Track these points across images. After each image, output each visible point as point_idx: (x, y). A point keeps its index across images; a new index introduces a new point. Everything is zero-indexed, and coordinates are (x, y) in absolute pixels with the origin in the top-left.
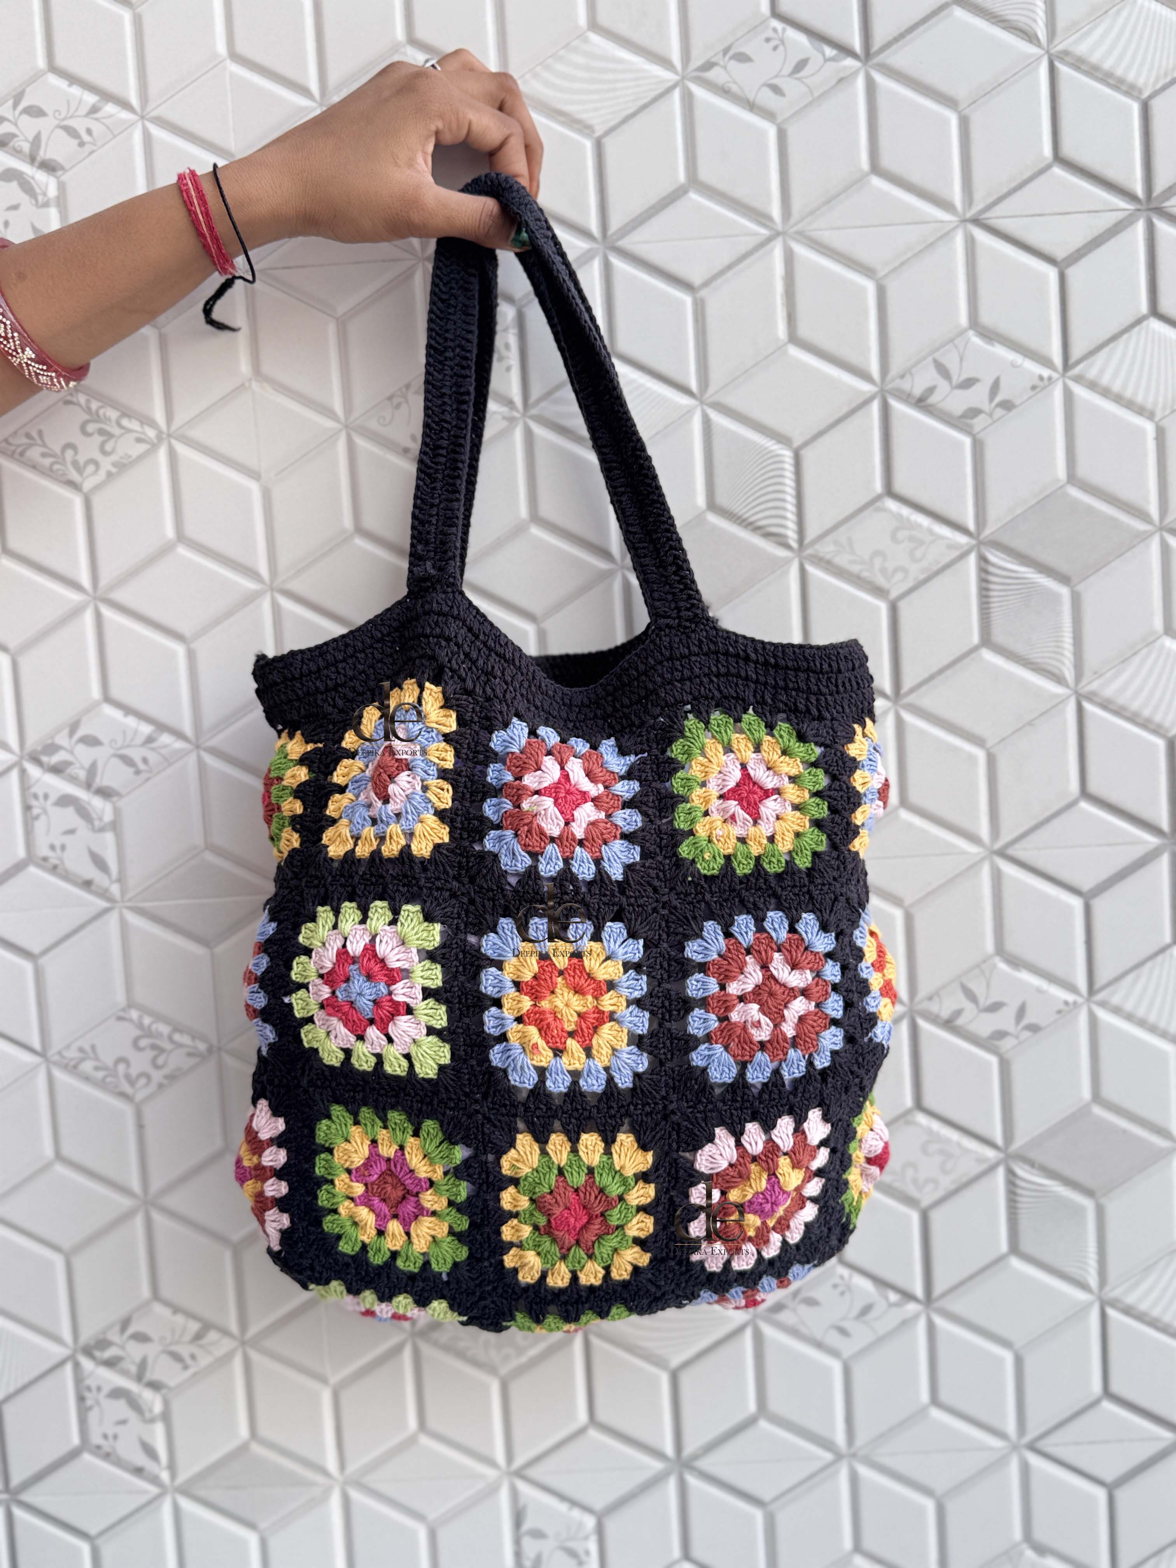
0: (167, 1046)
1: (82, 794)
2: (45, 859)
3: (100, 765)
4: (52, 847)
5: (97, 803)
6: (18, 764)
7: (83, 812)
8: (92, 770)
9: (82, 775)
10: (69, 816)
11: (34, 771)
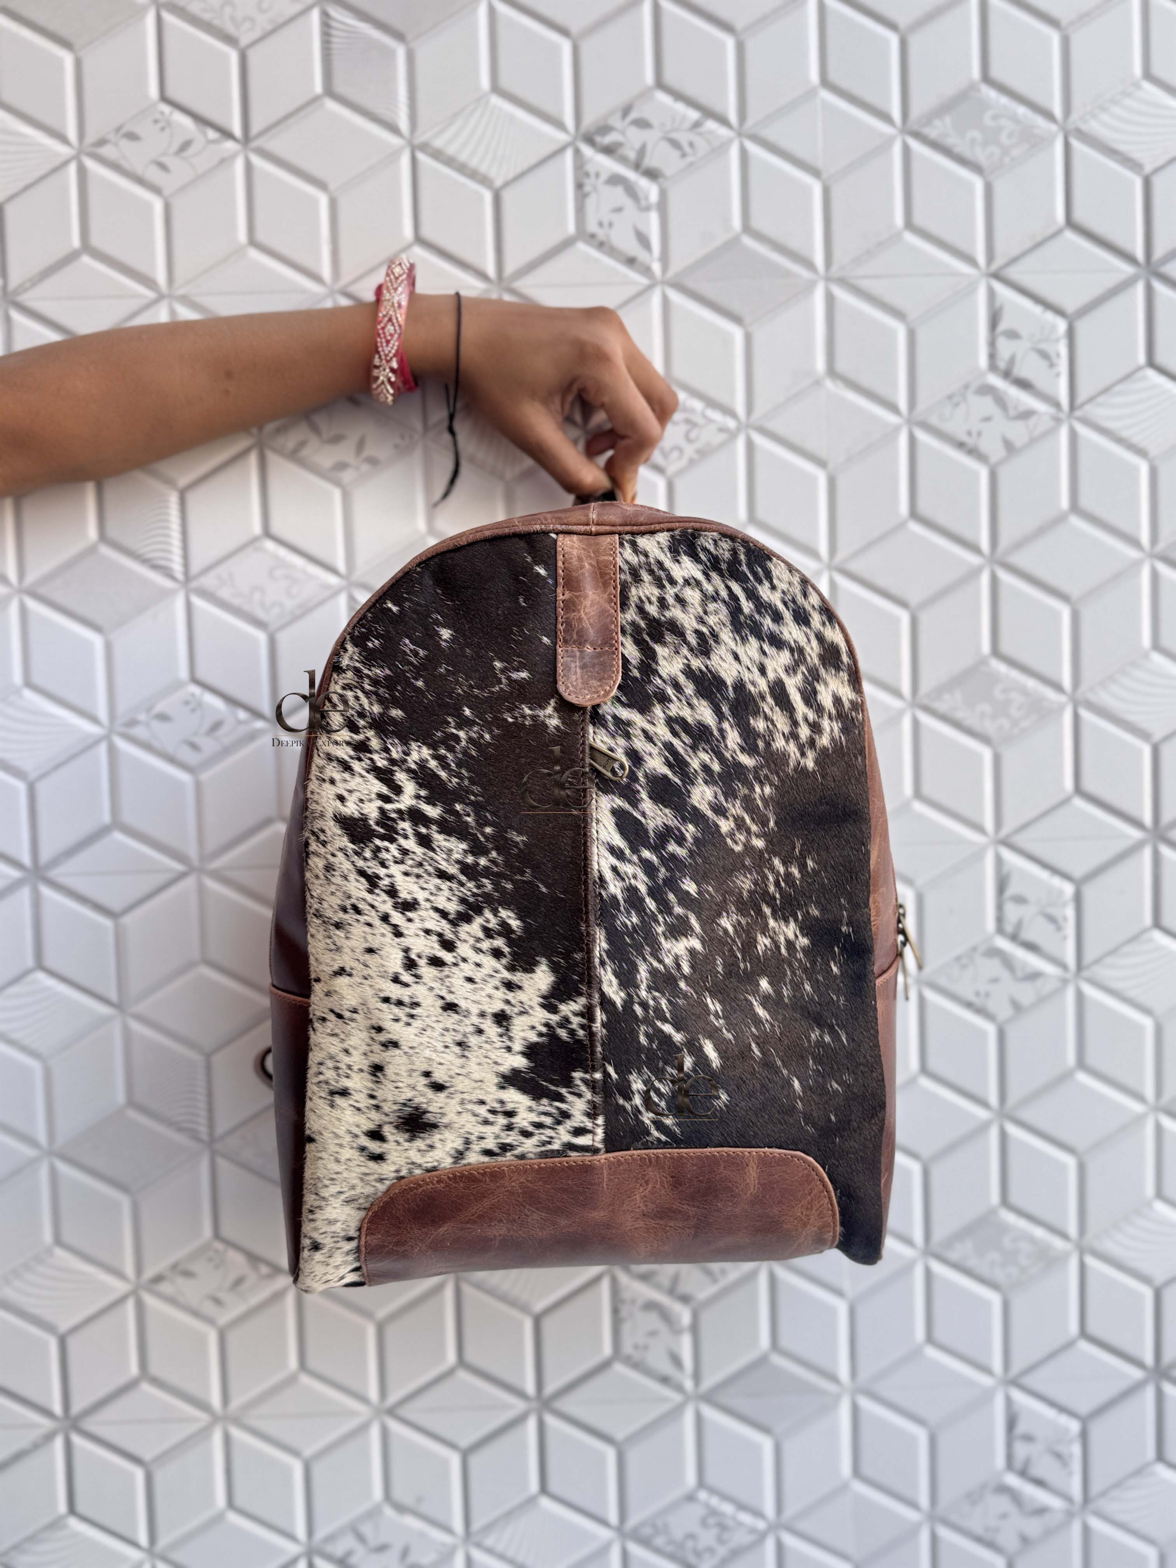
0: (699, 420)
1: (631, 175)
2: (593, 236)
3: (649, 149)
4: (601, 224)
5: (643, 183)
6: (571, 144)
7: (631, 191)
8: (642, 152)
9: (632, 155)
10: (618, 194)
11: (587, 151)
